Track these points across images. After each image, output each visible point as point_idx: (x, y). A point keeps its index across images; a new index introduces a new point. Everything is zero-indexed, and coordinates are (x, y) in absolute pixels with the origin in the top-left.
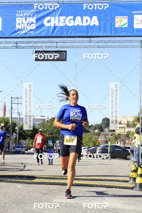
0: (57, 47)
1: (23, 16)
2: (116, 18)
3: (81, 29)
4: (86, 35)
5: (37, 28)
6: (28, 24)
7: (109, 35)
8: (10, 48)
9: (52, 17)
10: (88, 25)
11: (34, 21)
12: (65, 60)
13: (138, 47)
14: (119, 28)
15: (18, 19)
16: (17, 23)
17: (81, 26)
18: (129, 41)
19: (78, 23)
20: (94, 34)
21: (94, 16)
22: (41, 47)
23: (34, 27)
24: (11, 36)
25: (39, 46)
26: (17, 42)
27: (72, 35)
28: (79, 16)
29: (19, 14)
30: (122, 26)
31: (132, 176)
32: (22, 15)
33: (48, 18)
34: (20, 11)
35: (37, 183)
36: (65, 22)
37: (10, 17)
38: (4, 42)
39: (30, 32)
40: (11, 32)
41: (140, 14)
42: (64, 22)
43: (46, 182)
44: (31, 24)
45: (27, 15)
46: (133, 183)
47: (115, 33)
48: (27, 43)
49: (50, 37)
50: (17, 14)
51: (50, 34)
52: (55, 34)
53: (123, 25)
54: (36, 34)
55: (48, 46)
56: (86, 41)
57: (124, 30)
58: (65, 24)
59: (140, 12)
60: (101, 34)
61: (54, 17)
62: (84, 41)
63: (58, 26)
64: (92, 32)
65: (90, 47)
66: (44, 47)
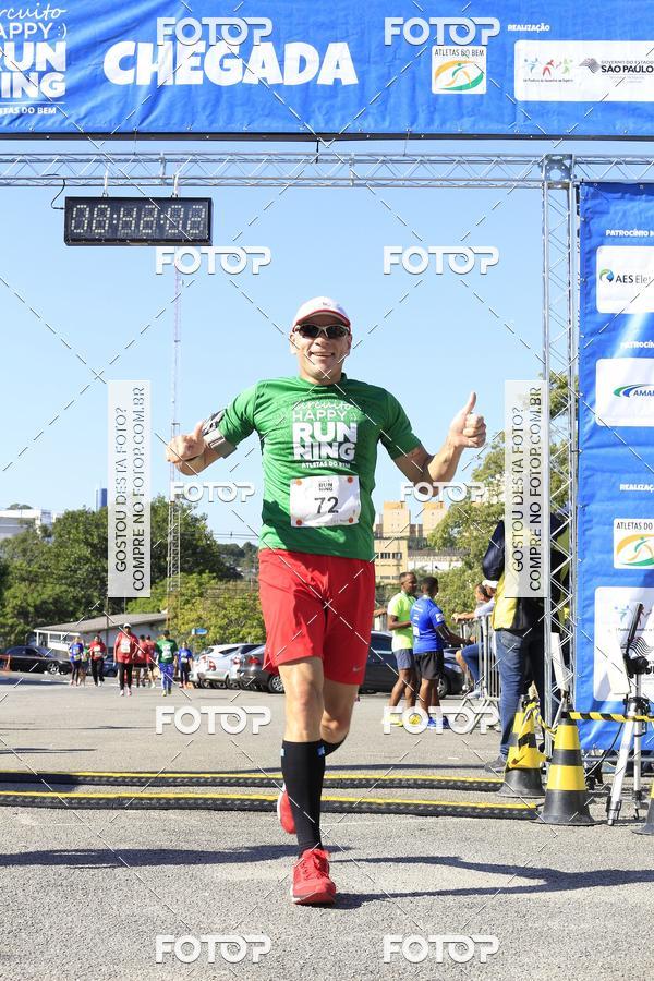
0: (165, 182)
1: (5, 37)
2: (434, 51)
4: (301, 129)
5: (73, 92)
6: (31, 74)
7: (405, 127)
9: (140, 44)
10: (308, 84)
11: (59, 59)
12: (205, 241)
13: (533, 184)
14: (446, 97)
17: (278, 87)
18: (495, 159)
19: (263, 74)
20: (337, 122)
21: (336, 41)
22: (93, 182)
23: (60, 90)
25: (80, 174)
27: (236, 127)
28: (268, 41)
30: (460, 88)
31: (515, 762)
33: (122, 48)
35: (99, 804)
36: (201, 68)
39: (40, 111)
41: (542, 36)
42: (198, 65)
43: (141, 799)
44: (42, 75)
45: (23, 31)
46: (521, 793)
47: (431, 121)
48: (25, 162)
49: (133, 133)
51: (133, 123)
52: (155, 122)
53: (466, 87)
54: (72, 118)
55: (125, 175)
56: (299, 157)
57: (473, 109)
58: (204, 74)
59: (544, 28)
60: (368, 125)
61: (149, 46)
62: (292, 158)
63: (170, 82)
64: (327, 112)
65: (317, 182)
66: (106, 182)
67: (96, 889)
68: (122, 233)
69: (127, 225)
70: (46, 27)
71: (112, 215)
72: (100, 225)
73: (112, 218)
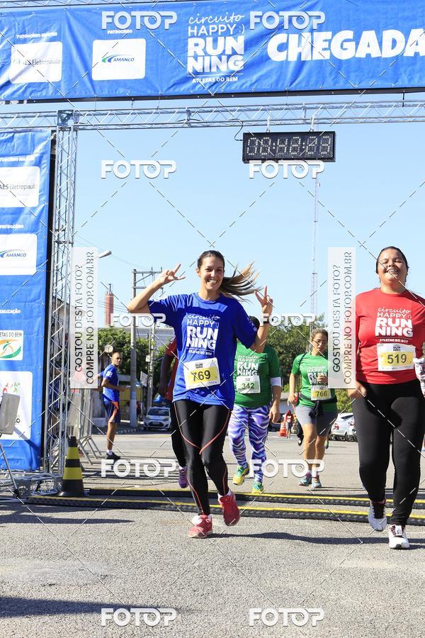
0: (306, 122)
1: (207, 34)
3: (378, 66)
4: (393, 85)
5: (249, 67)
6: (223, 57)
8: (171, 126)
9: (290, 35)
10: (397, 56)
11: (240, 46)
12: (330, 158)
15: (191, 42)
16: (191, 53)
17: (378, 59)
19: (368, 51)
20: (416, 80)
21: (416, 27)
22: (260, 123)
23: (240, 65)
24: (171, 92)
25: (253, 118)
26: (191, 110)
27: (351, 86)
28: (372, 30)
29: (196, 27)
32: (203, 30)
33: (279, 38)
34: (199, 20)
35: (261, 514)
36: (329, 48)
37: (171, 38)
38: (154, 111)
39: (228, 80)
40: (172, 82)
42: (327, 47)
43: (288, 512)
44: (229, 57)
45: (218, 31)
48: (218, 111)
49: (285, 92)
50: (190, 27)
51: (285, 85)
52: (300, 84)
54: (247, 84)
55: (280, 118)
58: (331, 53)
61: (297, 35)
62: (387, 104)
63: (309, 59)
64: (410, 75)
65: (404, 119)
66: (268, 123)
67: (257, 569)
68: (278, 155)
69: (281, 150)
70: (231, 27)
71: (272, 143)
72: (265, 150)
73: (272, 146)
